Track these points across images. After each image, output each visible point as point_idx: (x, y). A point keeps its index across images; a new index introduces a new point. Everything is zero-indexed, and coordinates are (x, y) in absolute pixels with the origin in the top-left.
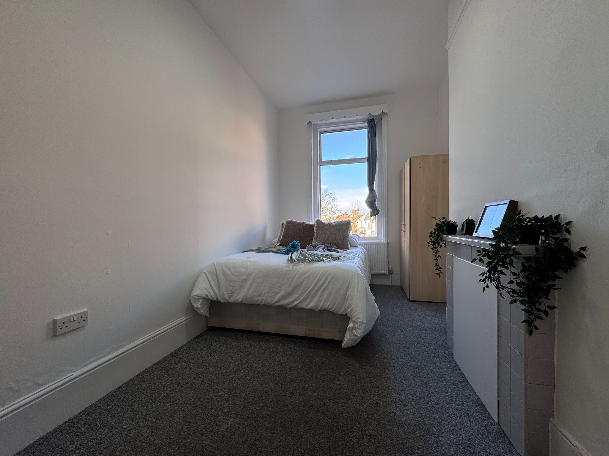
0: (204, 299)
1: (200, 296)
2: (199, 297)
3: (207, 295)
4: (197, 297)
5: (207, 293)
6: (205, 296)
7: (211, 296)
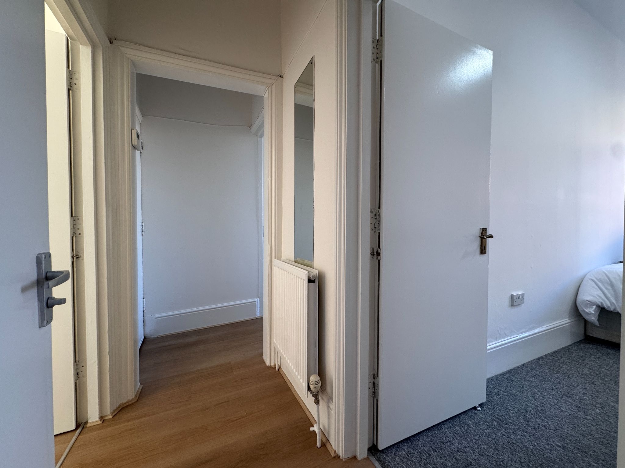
0: (598, 306)
1: (593, 302)
2: (591, 304)
3: (602, 303)
4: (589, 303)
5: (601, 301)
6: (600, 304)
7: (607, 305)
